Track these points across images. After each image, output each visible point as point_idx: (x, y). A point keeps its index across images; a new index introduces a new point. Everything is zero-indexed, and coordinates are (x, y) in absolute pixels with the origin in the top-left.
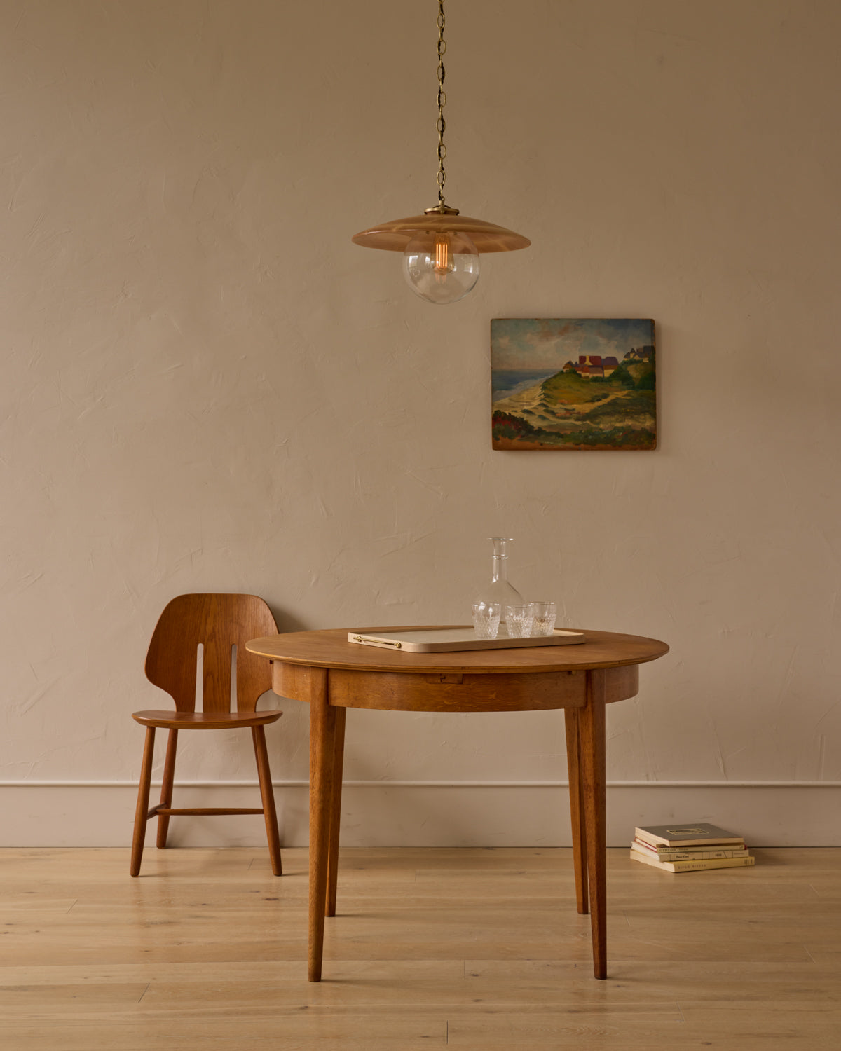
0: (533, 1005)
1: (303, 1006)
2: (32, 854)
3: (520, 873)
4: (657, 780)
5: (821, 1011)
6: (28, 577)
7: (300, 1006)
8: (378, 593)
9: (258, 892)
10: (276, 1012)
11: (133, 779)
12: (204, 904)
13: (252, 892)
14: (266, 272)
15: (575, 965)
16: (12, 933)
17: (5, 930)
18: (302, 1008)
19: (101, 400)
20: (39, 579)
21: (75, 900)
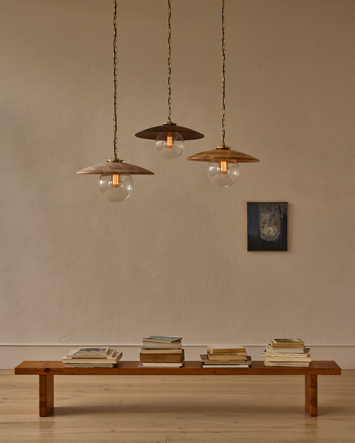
0: (201, 430)
3: (204, 380)
4: (259, 344)
6: (15, 265)
7: (111, 430)
8: (151, 272)
9: (101, 387)
10: (102, 432)
11: (55, 343)
12: (80, 391)
13: (99, 387)
14: (107, 148)
15: (220, 415)
16: (5, 402)
17: (2, 401)
18: (112, 431)
19: (43, 197)
20: (19, 266)
21: (31, 390)
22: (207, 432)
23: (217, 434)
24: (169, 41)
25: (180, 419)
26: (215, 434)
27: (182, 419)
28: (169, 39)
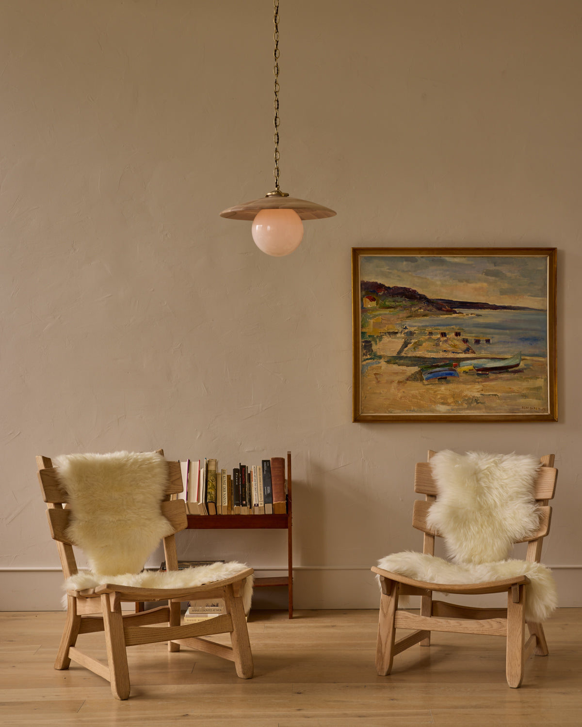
0: (335, 712)
1: (184, 714)
2: (13, 616)
5: (524, 715)
6: (11, 434)
8: (241, 444)
10: (167, 718)
14: (166, 235)
18: (184, 716)
19: (59, 318)
20: (18, 435)
21: (40, 646)
22: (346, 715)
23: (362, 719)
24: (275, 54)
25: (298, 693)
26: (359, 719)
27: (300, 693)
28: (276, 51)
